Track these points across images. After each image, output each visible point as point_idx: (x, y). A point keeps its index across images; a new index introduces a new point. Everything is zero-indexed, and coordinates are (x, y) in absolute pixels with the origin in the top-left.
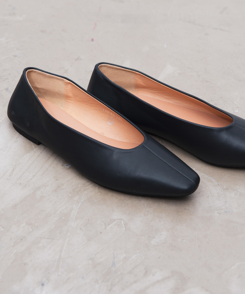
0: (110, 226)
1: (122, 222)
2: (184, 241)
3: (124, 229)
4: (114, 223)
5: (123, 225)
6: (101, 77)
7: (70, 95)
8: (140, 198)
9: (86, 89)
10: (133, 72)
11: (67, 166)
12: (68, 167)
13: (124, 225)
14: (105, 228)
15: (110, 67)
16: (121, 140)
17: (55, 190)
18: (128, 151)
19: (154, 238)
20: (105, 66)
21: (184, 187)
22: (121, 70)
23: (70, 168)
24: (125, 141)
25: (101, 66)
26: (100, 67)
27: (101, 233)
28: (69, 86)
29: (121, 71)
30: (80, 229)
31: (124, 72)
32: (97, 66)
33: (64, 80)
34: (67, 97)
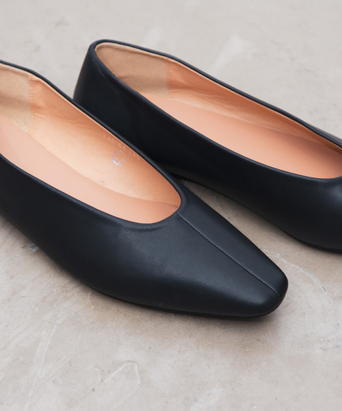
0: (112, 375)
1: (136, 368)
2: (255, 407)
3: (139, 381)
4: (121, 369)
5: (138, 375)
6: (100, 71)
7: (41, 103)
8: (173, 317)
9: (71, 95)
10: (163, 59)
11: (33, 247)
12: (34, 250)
13: (140, 374)
14: (102, 381)
15: (118, 49)
16: (138, 196)
17: (8, 300)
18: (149, 227)
19: (196, 400)
20: (108, 47)
21: (257, 299)
22: (140, 53)
23: (37, 253)
24: (145, 198)
25: (102, 47)
26: (99, 48)
27: (93, 390)
28: (38, 88)
29: (140, 56)
30: (54, 382)
31: (146, 59)
32: (92, 47)
33: (27, 76)
34: (34, 108)
